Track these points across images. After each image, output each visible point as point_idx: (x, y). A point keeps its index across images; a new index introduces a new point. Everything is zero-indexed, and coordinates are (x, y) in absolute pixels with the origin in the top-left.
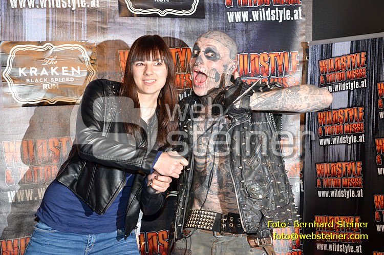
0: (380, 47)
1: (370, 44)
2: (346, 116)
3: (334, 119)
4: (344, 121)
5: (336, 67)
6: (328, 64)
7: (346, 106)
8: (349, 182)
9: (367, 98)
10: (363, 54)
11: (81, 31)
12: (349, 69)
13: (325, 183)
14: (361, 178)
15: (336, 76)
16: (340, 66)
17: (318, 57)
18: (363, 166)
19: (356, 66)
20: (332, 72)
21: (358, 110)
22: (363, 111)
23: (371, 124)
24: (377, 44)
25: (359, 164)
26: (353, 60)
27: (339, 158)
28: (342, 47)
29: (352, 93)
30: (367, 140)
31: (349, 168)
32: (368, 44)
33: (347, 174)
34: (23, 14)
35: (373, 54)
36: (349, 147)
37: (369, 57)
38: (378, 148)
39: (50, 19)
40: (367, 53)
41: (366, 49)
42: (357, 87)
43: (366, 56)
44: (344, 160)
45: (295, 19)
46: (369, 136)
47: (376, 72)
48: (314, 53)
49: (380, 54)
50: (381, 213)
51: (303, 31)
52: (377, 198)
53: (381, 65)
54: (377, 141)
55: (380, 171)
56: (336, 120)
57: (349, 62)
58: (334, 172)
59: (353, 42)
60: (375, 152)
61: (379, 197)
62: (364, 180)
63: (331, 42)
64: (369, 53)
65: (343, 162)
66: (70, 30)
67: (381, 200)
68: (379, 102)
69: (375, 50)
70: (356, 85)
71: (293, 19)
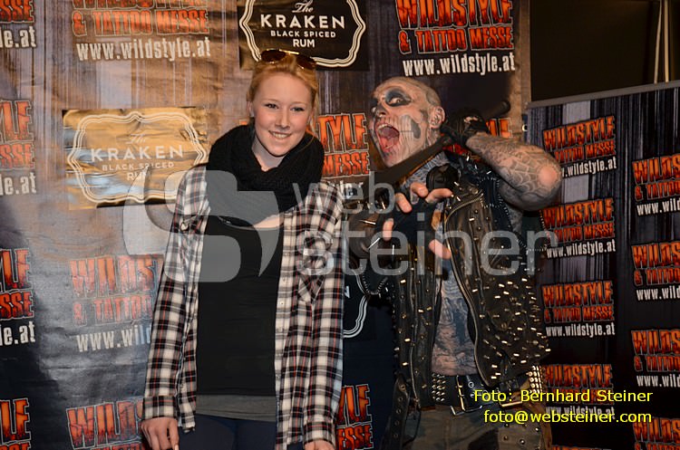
1: (620, 104)
2: (587, 213)
3: (568, 218)
4: (584, 221)
5: (569, 139)
6: (559, 135)
7: (586, 197)
8: (593, 313)
9: (618, 186)
10: (610, 120)
11: (184, 92)
12: (589, 141)
13: (556, 315)
14: (611, 307)
15: (570, 153)
16: (575, 138)
17: (541, 126)
18: (614, 288)
19: (600, 138)
20: (563, 147)
21: (604, 203)
22: (613, 205)
23: (624, 223)
24: (631, 103)
25: (607, 284)
26: (595, 129)
27: (576, 276)
28: (577, 110)
29: (594, 178)
30: (618, 247)
31: (592, 292)
32: (617, 104)
33: (591, 301)
34: (97, 69)
35: (625, 119)
36: (593, 260)
37: (619, 123)
38: (636, 260)
39: (138, 75)
40: (616, 118)
41: (613, 111)
42: (602, 170)
43: (614, 122)
44: (584, 279)
45: (505, 70)
46: (623, 243)
47: (630, 145)
48: (535, 119)
49: (635, 119)
50: (643, 358)
51: (518, 87)
52: (637, 336)
53: (637, 135)
54: (635, 250)
55: (640, 295)
56: (570, 218)
57: (588, 132)
58: (569, 298)
59: (594, 101)
60: (631, 266)
61: (639, 334)
62: (615, 310)
63: (560, 103)
64: (619, 116)
65: (583, 282)
66: (167, 91)
67: (642, 338)
68: (636, 191)
69: (627, 113)
70: (600, 166)
71: (502, 69)
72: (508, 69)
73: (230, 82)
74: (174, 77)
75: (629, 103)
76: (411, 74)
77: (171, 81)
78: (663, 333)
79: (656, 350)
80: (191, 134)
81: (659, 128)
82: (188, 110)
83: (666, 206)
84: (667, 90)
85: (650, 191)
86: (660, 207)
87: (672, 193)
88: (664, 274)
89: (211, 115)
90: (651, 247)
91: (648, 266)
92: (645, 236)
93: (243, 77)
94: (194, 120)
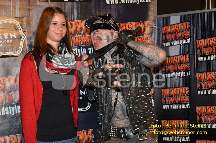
0: (198, 19)
1: (192, 17)
2: (179, 60)
3: (171, 62)
4: (178, 63)
5: (172, 31)
6: (168, 29)
7: (179, 54)
8: (181, 100)
9: (191, 49)
10: (188, 23)
11: (16, 11)
12: (180, 32)
13: (167, 100)
14: (188, 97)
15: (172, 36)
16: (175, 30)
17: (161, 25)
18: (189, 90)
19: (184, 30)
20: (170, 34)
21: (186, 57)
22: (189, 57)
23: (193, 64)
24: (196, 17)
25: (187, 88)
26: (182, 27)
27: (175, 85)
28: (175, 19)
29: (182, 46)
30: (191, 74)
31: (181, 91)
32: (191, 17)
33: (180, 95)
36: (181, 79)
37: (191, 25)
38: (198, 79)
40: (190, 22)
41: (189, 20)
42: (185, 43)
43: (189, 24)
44: (178, 86)
46: (193, 72)
47: (196, 34)
48: (159, 22)
49: (198, 23)
50: (200, 117)
51: (152, 9)
52: (198, 109)
53: (198, 29)
54: (197, 75)
55: (199, 92)
56: (172, 62)
57: (180, 28)
58: (172, 94)
59: (182, 15)
60: (196, 81)
61: (199, 108)
62: (190, 98)
63: (169, 16)
64: (192, 22)
65: (177, 87)
66: (9, 10)
67: (200, 109)
68: (198, 52)
69: (194, 21)
70: (184, 41)
71: (146, 1)
72: (148, 1)
73: (35, 6)
74: (11, 5)
75: (195, 17)
76: (109, 4)
77: (10, 6)
78: (208, 107)
79: (206, 114)
80: (19, 29)
81: (207, 27)
82: (17, 18)
83: (209, 58)
84: (210, 12)
85: (203, 52)
86: (207, 58)
87: (211, 53)
88: (208, 84)
89: (27, 20)
90: (203, 74)
91: (202, 81)
92: (201, 70)
93: (41, 5)
94: (20, 23)
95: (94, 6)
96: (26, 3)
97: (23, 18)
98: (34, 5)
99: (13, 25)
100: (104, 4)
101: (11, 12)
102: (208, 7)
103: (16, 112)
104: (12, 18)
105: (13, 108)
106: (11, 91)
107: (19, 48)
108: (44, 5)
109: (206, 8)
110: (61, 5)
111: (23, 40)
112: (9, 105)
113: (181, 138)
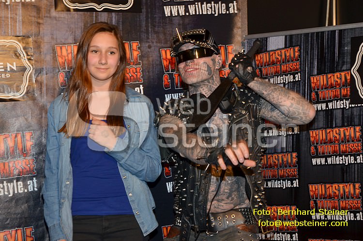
0: (313, 42)
1: (303, 39)
5: (271, 60)
6: (264, 57)
8: (285, 173)
9: (302, 91)
10: (297, 49)
11: (16, 26)
12: (283, 62)
14: (296, 169)
15: (272, 70)
16: (275, 60)
18: (298, 157)
19: (290, 60)
20: (268, 65)
24: (310, 39)
25: (294, 155)
26: (288, 55)
27: (275, 150)
28: (276, 42)
29: (287, 86)
31: (285, 160)
32: (301, 39)
33: (284, 165)
35: (306, 49)
36: (285, 139)
37: (302, 51)
38: (312, 139)
40: (300, 47)
41: (299, 43)
42: (291, 81)
43: (299, 50)
44: (280, 151)
47: (309, 66)
48: (250, 46)
49: (312, 49)
50: (315, 202)
51: (239, 24)
52: (312, 188)
53: (313, 59)
54: (311, 133)
55: (314, 161)
57: (283, 56)
58: (270, 164)
59: (287, 36)
60: (309, 143)
61: (313, 186)
62: (299, 171)
63: (266, 37)
64: (302, 47)
65: (279, 153)
66: (5, 25)
67: (315, 189)
68: (312, 95)
69: (307, 45)
70: (290, 78)
71: (229, 12)
72: (233, 12)
73: (48, 19)
74: (9, 16)
75: (308, 38)
76: (169, 15)
77: (8, 18)
78: (328, 186)
79: (324, 197)
80: (22, 55)
81: (327, 55)
82: (19, 38)
83: (330, 105)
84: (331, 31)
85: (321, 95)
86: (327, 106)
87: (334, 97)
88: (328, 149)
89: (36, 42)
90: (321, 131)
91: (319, 143)
92: (317, 124)
93: (57, 16)
94: (24, 45)
95: (145, 19)
96: (34, 14)
97: (28, 37)
98: (47, 17)
99: (11, 48)
100: (161, 16)
101: (8, 28)
102: (331, 24)
103: (16, 192)
104: (10, 37)
105: (11, 186)
106: (8, 158)
107: (22, 87)
108: (62, 16)
109: (327, 25)
110: (90, 16)
111: (27, 74)
112: (5, 180)
113: (284, 236)
